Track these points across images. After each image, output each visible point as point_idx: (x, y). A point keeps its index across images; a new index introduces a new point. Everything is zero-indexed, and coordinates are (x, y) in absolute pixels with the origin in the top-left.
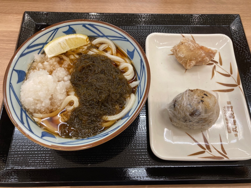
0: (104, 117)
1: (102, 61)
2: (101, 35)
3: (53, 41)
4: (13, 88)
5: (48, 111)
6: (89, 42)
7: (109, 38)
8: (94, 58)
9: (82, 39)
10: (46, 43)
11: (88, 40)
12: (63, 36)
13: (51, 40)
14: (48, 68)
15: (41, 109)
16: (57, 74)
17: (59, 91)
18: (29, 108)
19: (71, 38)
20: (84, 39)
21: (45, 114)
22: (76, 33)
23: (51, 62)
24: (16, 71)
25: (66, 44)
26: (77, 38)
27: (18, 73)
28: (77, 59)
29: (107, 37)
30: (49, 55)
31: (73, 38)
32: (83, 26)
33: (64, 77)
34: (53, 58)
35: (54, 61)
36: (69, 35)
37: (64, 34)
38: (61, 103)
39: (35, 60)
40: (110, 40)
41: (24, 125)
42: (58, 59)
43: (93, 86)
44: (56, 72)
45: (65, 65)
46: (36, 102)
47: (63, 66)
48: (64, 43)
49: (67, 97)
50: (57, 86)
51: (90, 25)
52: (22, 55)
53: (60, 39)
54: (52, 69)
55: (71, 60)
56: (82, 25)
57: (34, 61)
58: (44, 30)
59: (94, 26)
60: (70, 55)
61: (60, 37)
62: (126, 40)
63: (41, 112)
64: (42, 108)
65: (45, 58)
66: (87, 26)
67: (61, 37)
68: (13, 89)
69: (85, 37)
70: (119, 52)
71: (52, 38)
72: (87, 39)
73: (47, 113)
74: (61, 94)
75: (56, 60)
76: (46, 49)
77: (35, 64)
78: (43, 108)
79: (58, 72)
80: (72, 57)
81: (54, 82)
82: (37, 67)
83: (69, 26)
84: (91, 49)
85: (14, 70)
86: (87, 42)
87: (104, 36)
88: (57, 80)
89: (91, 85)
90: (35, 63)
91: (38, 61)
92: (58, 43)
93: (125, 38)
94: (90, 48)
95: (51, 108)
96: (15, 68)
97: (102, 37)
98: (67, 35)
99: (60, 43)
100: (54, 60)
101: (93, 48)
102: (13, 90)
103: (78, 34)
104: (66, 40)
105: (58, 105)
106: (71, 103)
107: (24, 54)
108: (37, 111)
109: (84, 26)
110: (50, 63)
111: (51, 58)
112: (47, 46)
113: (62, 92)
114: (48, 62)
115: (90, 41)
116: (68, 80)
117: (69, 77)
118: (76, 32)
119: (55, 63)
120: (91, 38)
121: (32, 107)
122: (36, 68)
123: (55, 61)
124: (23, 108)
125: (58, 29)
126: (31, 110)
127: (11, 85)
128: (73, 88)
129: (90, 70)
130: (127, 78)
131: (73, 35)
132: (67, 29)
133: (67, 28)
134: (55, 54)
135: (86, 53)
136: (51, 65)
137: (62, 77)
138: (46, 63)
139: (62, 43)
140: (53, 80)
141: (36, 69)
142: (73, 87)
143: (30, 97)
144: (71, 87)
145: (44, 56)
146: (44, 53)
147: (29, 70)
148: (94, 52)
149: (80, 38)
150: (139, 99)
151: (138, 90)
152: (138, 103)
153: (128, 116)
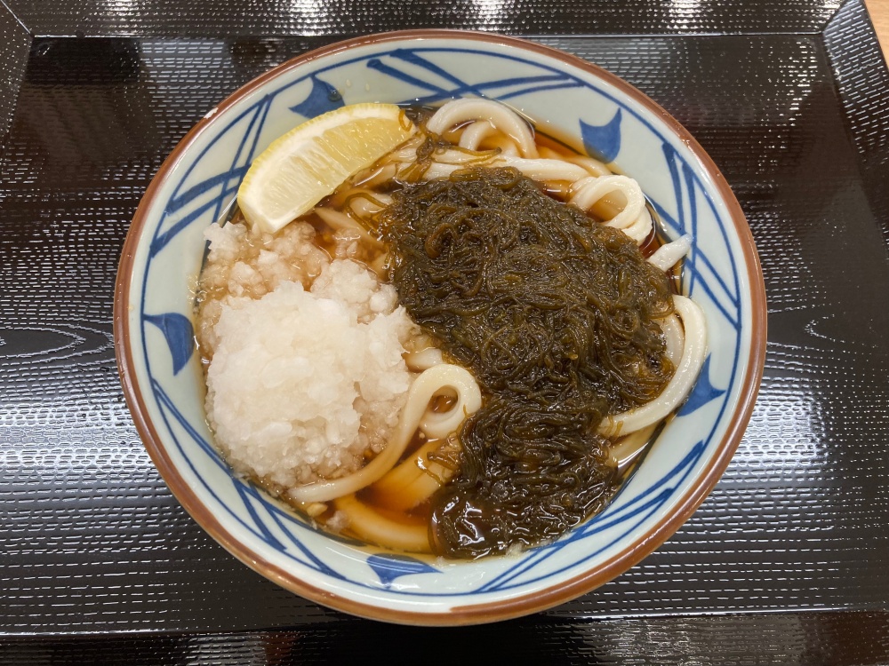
0: (606, 422)
1: (506, 190)
2: (449, 86)
4: (168, 398)
5: (355, 463)
6: (413, 129)
7: (485, 92)
8: (467, 189)
9: (381, 121)
10: (234, 172)
11: (406, 120)
12: (296, 125)
13: (252, 153)
15: (325, 459)
18: (273, 469)
19: (336, 128)
20: (388, 121)
21: (341, 477)
22: (342, 104)
23: (286, 246)
24: (154, 320)
25: (321, 154)
26: (360, 123)
27: (162, 329)
28: (389, 210)
29: (476, 90)
31: (343, 127)
32: (369, 65)
33: (369, 298)
34: (287, 231)
35: (297, 243)
36: (321, 116)
37: (298, 116)
38: (400, 410)
40: (493, 100)
41: (286, 551)
42: (307, 229)
43: (515, 303)
44: (330, 283)
45: (346, 249)
46: (302, 432)
47: (340, 252)
48: (312, 153)
49: (414, 379)
51: (399, 53)
52: (157, 245)
53: (289, 142)
55: (367, 221)
56: (366, 61)
58: (214, 117)
59: (416, 56)
60: (349, 199)
61: (288, 134)
62: (570, 81)
63: (327, 472)
64: (328, 454)
65: (252, 237)
66: (387, 61)
67: (292, 134)
68: (171, 403)
69: (391, 113)
70: (546, 141)
71: (251, 144)
72: (400, 117)
73: (350, 471)
74: (389, 370)
75: (302, 234)
76: (251, 194)
77: (220, 274)
78: (333, 456)
79: (336, 281)
80: (364, 207)
82: (231, 283)
83: (313, 75)
84: (434, 156)
85: (144, 318)
86: (408, 129)
87: (463, 89)
89: (505, 302)
90: (214, 268)
91: (230, 255)
92: (291, 158)
93: (565, 76)
94: (432, 152)
95: (362, 443)
96: (149, 311)
97: (456, 95)
98: (313, 120)
99: (298, 159)
100: (294, 235)
101: (441, 151)
102: (173, 406)
103: (358, 105)
104: (316, 139)
105: (389, 422)
106: (442, 401)
107: (162, 238)
108: (306, 474)
109: (375, 63)
110: (282, 252)
111: (280, 233)
112: (249, 183)
113: (394, 363)
114: (270, 249)
115: (417, 124)
116: (396, 307)
117: (389, 292)
118: (346, 100)
119: (306, 248)
120: (417, 111)
121: (286, 461)
122: (231, 289)
123: (302, 241)
124: (240, 476)
125: (269, 98)
126: (282, 479)
127: (156, 387)
128: (424, 333)
129: (474, 239)
130: (633, 238)
131: (338, 113)
132: (304, 91)
133: (306, 88)
134: (296, 208)
135: (418, 177)
137: (364, 298)
138: (266, 258)
139: (305, 157)
141: (234, 294)
142: (422, 331)
143: (274, 420)
144: (414, 333)
145: (245, 229)
146: (236, 215)
148: (454, 164)
149: (369, 119)
150: (733, 311)
151: (696, 274)
152: (738, 327)
153: (716, 393)
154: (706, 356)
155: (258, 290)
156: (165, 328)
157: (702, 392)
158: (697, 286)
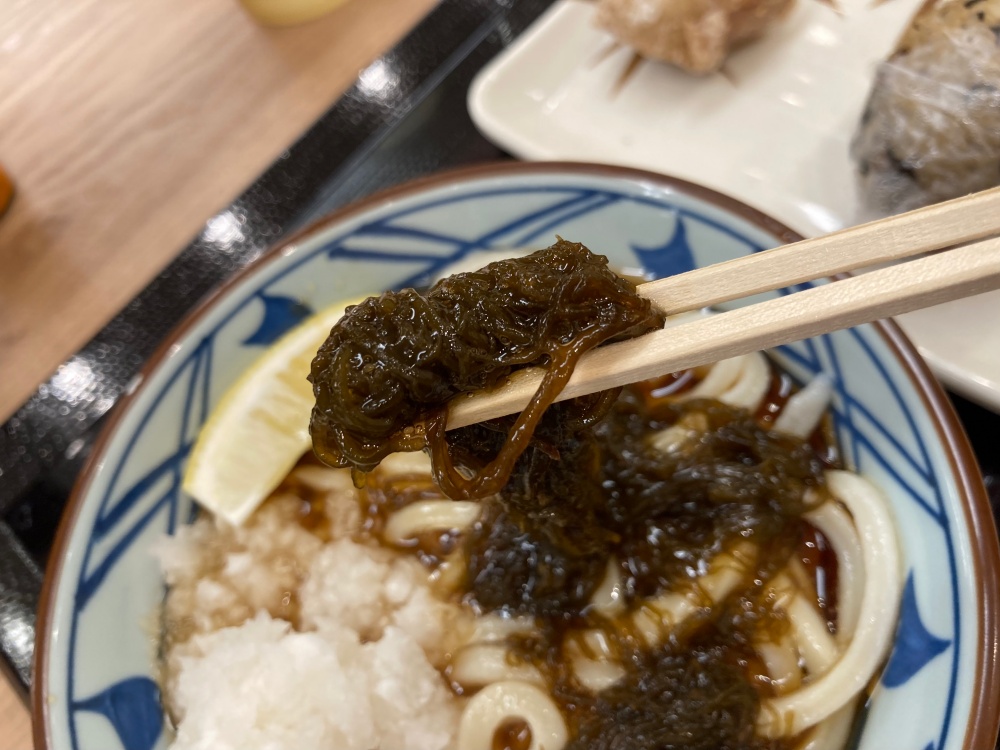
2: (444, 250)
3: (212, 419)
10: (184, 450)
13: (204, 417)
14: (263, 584)
16: (330, 597)
17: (401, 706)
23: (261, 539)
24: (93, 704)
27: (106, 713)
29: (483, 244)
30: (232, 508)
32: (331, 256)
37: (254, 350)
39: (171, 580)
42: (289, 504)
44: (321, 586)
47: (337, 529)
48: (276, 397)
49: (461, 709)
50: (373, 682)
52: (86, 590)
53: (245, 389)
54: (288, 582)
56: (326, 253)
57: (168, 589)
58: (140, 388)
59: (390, 227)
62: (600, 198)
66: (351, 243)
71: (199, 406)
74: (418, 714)
75: (281, 514)
76: (202, 481)
77: (182, 601)
79: (329, 581)
81: (344, 661)
82: (196, 613)
83: (259, 293)
85: (73, 707)
87: (466, 248)
88: (353, 637)
90: (176, 595)
91: (189, 573)
92: (249, 413)
93: (589, 193)
96: (80, 694)
99: (257, 414)
100: (270, 521)
104: (280, 375)
107: (92, 578)
109: (336, 251)
110: (258, 550)
111: (252, 522)
113: (423, 700)
114: (241, 549)
118: (315, 304)
119: (290, 535)
122: (197, 623)
123: (283, 525)
125: (206, 342)
132: (253, 316)
133: (255, 311)
136: (268, 560)
137: (370, 596)
138: (236, 564)
139: (268, 406)
140: (330, 658)
141: (200, 630)
145: (209, 526)
146: (197, 511)
147: (162, 652)
150: (928, 494)
151: (858, 437)
152: (943, 520)
153: (936, 647)
154: (906, 575)
155: (237, 612)
156: (111, 710)
157: (914, 642)
158: (867, 459)
